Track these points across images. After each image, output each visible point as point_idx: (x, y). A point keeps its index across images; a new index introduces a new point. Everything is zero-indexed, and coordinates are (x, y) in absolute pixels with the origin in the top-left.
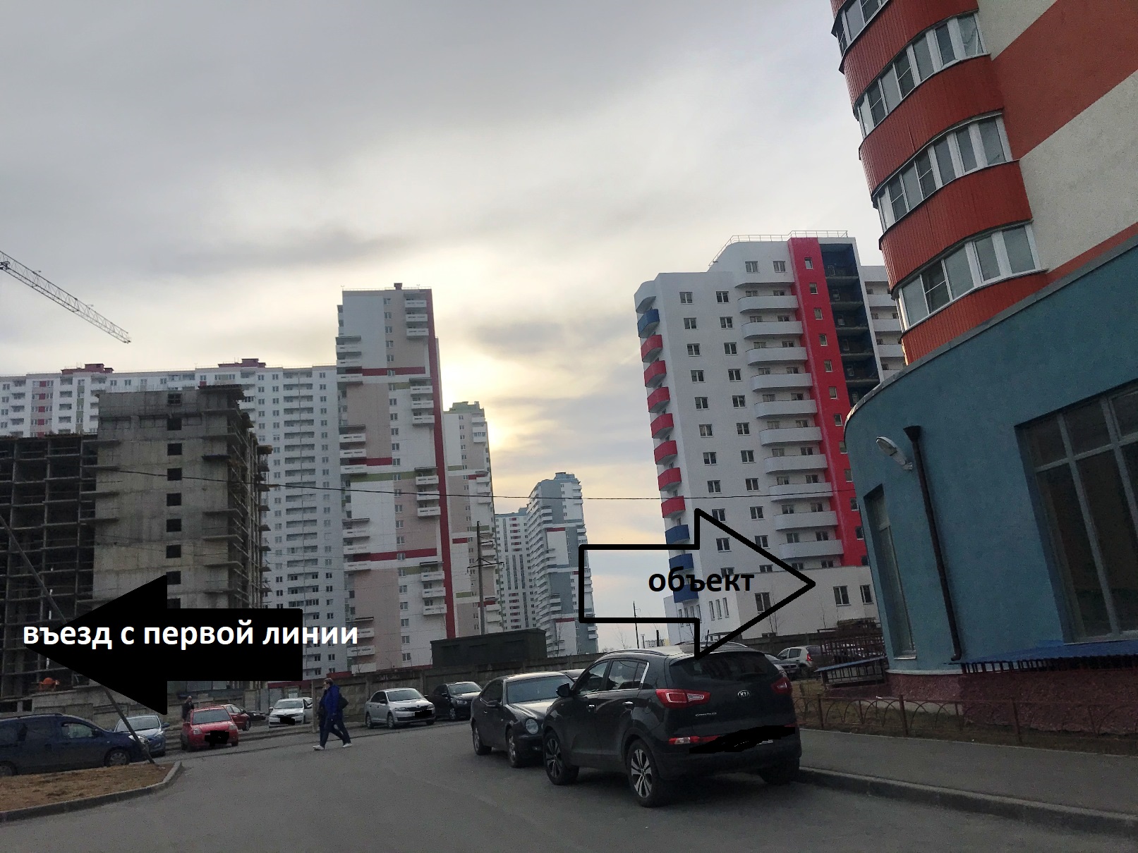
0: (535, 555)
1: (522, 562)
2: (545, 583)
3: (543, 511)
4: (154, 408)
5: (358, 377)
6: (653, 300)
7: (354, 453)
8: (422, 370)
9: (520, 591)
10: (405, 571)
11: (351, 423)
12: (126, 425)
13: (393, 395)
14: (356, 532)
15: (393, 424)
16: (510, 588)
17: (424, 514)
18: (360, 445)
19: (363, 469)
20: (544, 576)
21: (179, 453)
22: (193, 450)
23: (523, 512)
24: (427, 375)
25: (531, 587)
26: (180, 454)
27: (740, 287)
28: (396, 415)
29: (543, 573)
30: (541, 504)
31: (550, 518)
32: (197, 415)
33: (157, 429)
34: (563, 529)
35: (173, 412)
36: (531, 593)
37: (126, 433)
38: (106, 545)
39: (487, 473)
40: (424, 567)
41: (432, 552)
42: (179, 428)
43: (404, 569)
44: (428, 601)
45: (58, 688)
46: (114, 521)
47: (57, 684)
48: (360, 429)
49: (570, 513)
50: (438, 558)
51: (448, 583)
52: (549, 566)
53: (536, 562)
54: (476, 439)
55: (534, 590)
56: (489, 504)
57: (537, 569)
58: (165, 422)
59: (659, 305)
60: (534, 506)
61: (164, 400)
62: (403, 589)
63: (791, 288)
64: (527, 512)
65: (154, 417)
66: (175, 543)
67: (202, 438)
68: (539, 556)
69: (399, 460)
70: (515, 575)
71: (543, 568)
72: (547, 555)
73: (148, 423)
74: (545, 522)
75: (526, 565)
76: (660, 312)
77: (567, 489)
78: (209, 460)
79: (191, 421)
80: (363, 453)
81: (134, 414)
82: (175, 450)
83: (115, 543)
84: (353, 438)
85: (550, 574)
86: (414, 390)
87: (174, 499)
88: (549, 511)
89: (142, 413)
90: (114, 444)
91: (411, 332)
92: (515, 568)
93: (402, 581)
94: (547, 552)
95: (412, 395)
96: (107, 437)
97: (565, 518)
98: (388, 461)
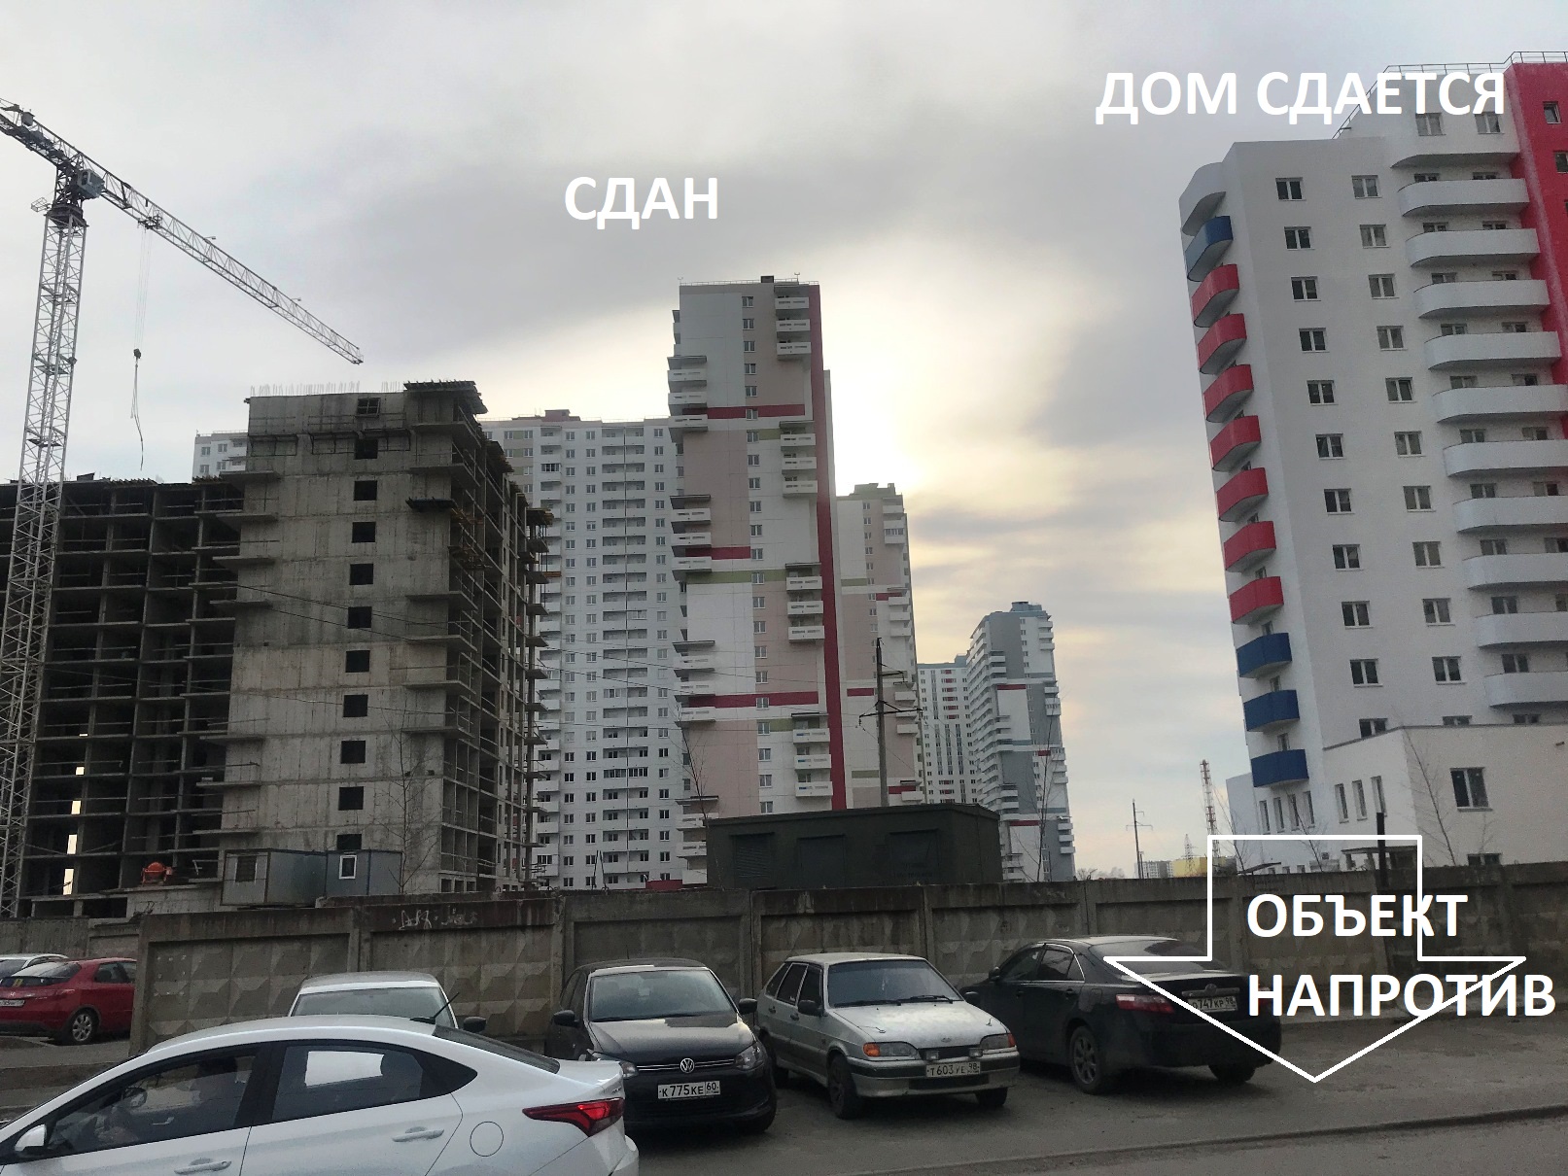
0: (979, 725)
1: (958, 735)
2: (994, 767)
3: (992, 659)
4: (334, 420)
5: (703, 420)
6: (1219, 199)
7: (692, 539)
8: (798, 409)
9: (956, 777)
10: (766, 726)
11: (690, 492)
12: (291, 450)
13: (753, 449)
14: (695, 661)
15: (754, 495)
16: (940, 773)
17: (798, 637)
18: (703, 525)
19: (704, 563)
20: (992, 755)
21: (373, 497)
22: (395, 490)
23: (960, 661)
24: (808, 416)
25: (972, 772)
26: (375, 498)
27: (1401, 166)
28: (758, 480)
29: (991, 751)
30: (989, 649)
31: (1002, 670)
32: (403, 434)
33: (339, 458)
34: (1022, 687)
35: (364, 428)
36: (973, 782)
37: (290, 462)
38: (251, 646)
39: (904, 591)
40: (797, 720)
41: (812, 698)
42: (374, 456)
43: (766, 722)
44: (804, 775)
45: (171, 880)
46: (265, 607)
47: (168, 873)
48: (702, 501)
49: (1035, 664)
50: (820, 707)
51: (836, 747)
52: (1000, 742)
53: (980, 736)
54: (889, 539)
55: (976, 777)
56: (907, 638)
57: (981, 745)
58: (352, 447)
59: (1230, 209)
60: (979, 652)
61: (352, 408)
62: (765, 754)
63: (1512, 165)
64: (968, 661)
65: (334, 437)
66: (359, 647)
67: (408, 472)
68: (985, 726)
69: (760, 551)
70: (949, 753)
71: (991, 745)
72: (998, 725)
73: (325, 447)
74: (995, 675)
75: (965, 740)
76: (1234, 223)
77: (1030, 624)
78: (421, 509)
79: (394, 445)
80: (705, 539)
81: (304, 433)
82: (366, 491)
83: (266, 645)
84: (691, 515)
85: (1001, 753)
86: (784, 441)
87: (362, 574)
88: (1002, 659)
89: (316, 428)
90: (270, 480)
91: (783, 350)
92: (949, 744)
93: (764, 741)
94: (998, 720)
95: (784, 449)
96: (262, 468)
97: (1027, 671)
98: (744, 553)
